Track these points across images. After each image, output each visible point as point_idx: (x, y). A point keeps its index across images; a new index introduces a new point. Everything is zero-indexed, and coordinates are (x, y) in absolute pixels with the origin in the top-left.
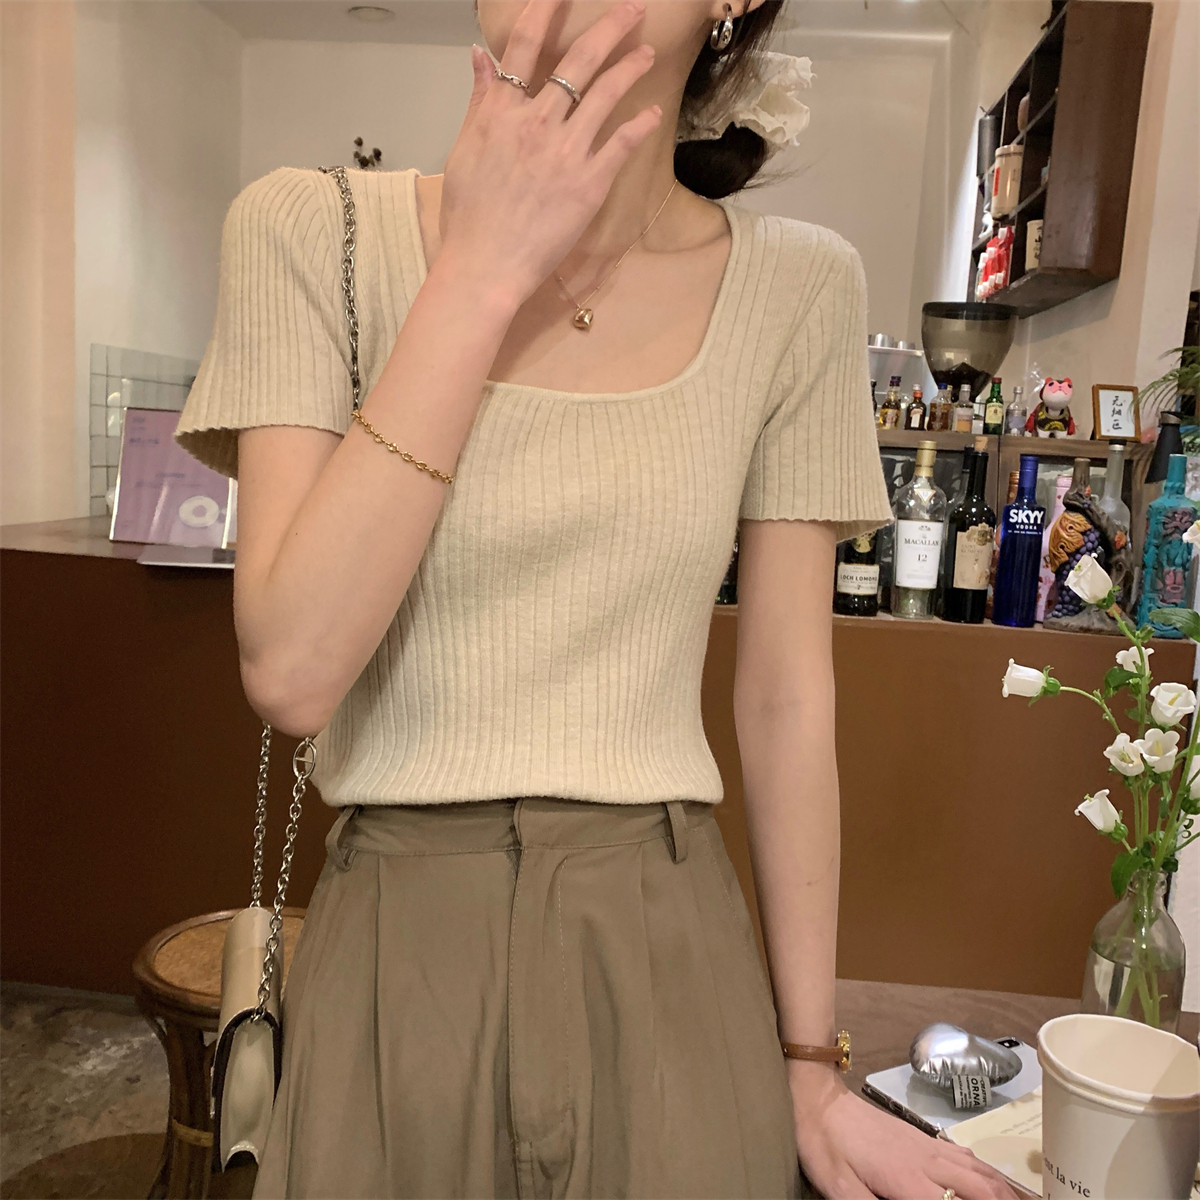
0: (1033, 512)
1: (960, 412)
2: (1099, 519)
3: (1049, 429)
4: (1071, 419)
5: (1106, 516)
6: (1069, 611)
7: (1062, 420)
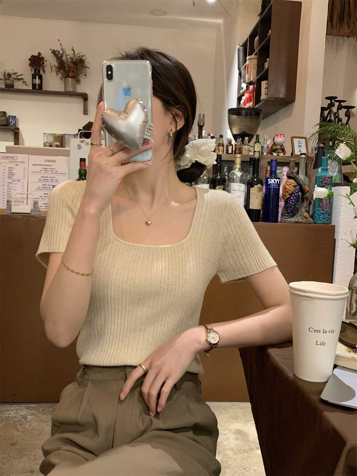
0: (276, 180)
1: (245, 147)
2: (299, 181)
3: (277, 153)
4: (284, 149)
5: (301, 180)
6: (290, 216)
7: (281, 149)
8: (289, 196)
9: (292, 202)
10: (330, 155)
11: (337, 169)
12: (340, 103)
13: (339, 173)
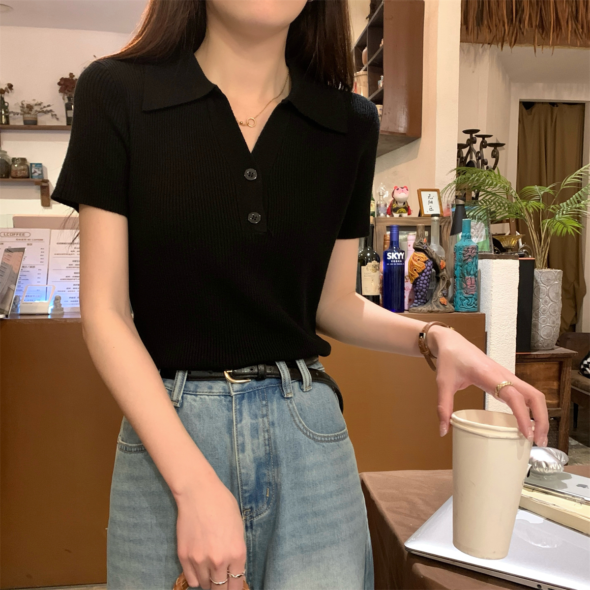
0: (399, 253)
2: (432, 254)
3: (399, 213)
4: (409, 207)
5: (435, 253)
6: (422, 303)
7: (404, 208)
8: (418, 276)
9: (423, 284)
10: (474, 213)
11: (484, 233)
12: (483, 139)
13: (486, 238)
